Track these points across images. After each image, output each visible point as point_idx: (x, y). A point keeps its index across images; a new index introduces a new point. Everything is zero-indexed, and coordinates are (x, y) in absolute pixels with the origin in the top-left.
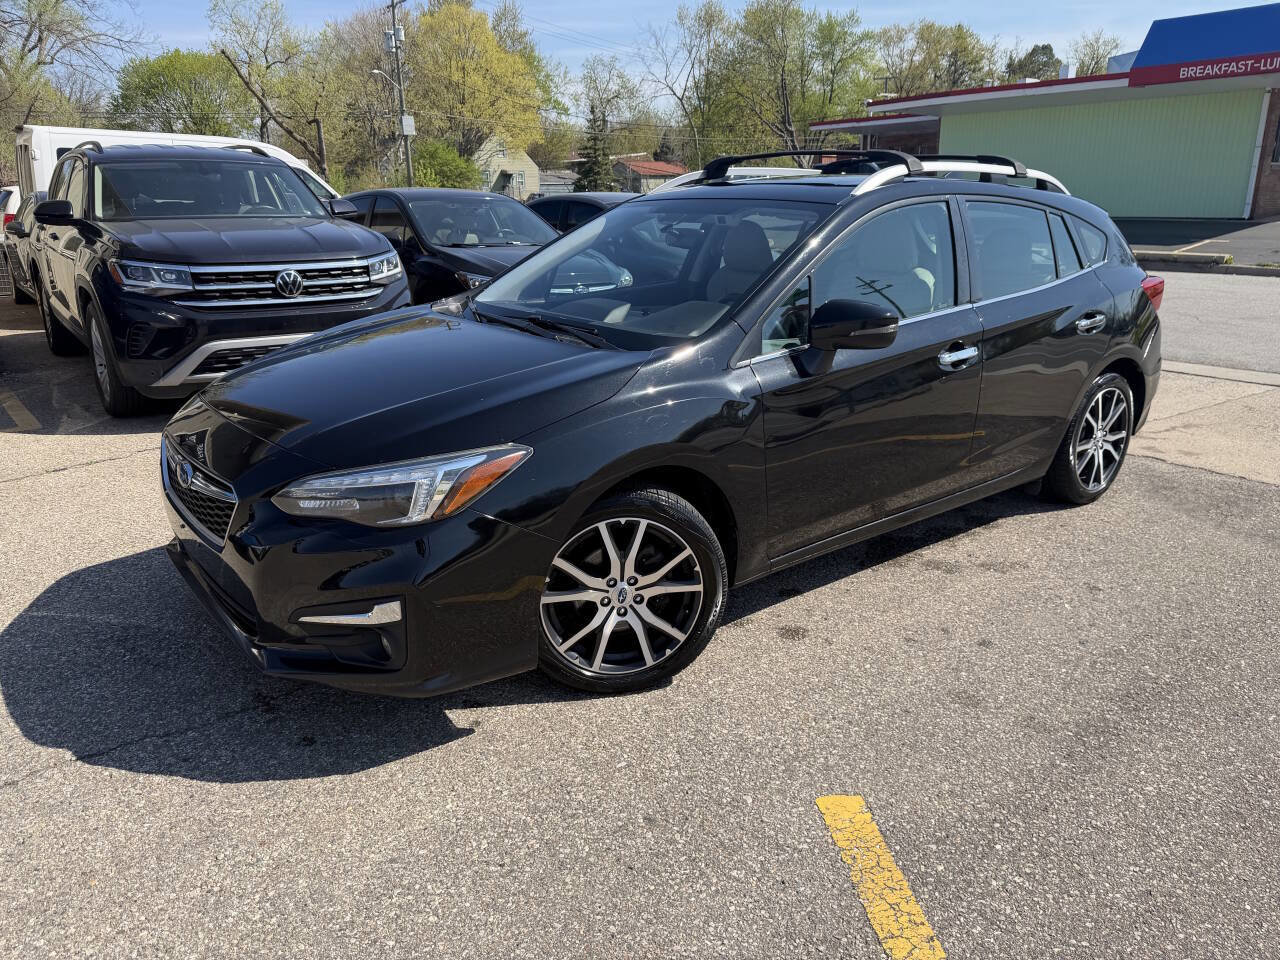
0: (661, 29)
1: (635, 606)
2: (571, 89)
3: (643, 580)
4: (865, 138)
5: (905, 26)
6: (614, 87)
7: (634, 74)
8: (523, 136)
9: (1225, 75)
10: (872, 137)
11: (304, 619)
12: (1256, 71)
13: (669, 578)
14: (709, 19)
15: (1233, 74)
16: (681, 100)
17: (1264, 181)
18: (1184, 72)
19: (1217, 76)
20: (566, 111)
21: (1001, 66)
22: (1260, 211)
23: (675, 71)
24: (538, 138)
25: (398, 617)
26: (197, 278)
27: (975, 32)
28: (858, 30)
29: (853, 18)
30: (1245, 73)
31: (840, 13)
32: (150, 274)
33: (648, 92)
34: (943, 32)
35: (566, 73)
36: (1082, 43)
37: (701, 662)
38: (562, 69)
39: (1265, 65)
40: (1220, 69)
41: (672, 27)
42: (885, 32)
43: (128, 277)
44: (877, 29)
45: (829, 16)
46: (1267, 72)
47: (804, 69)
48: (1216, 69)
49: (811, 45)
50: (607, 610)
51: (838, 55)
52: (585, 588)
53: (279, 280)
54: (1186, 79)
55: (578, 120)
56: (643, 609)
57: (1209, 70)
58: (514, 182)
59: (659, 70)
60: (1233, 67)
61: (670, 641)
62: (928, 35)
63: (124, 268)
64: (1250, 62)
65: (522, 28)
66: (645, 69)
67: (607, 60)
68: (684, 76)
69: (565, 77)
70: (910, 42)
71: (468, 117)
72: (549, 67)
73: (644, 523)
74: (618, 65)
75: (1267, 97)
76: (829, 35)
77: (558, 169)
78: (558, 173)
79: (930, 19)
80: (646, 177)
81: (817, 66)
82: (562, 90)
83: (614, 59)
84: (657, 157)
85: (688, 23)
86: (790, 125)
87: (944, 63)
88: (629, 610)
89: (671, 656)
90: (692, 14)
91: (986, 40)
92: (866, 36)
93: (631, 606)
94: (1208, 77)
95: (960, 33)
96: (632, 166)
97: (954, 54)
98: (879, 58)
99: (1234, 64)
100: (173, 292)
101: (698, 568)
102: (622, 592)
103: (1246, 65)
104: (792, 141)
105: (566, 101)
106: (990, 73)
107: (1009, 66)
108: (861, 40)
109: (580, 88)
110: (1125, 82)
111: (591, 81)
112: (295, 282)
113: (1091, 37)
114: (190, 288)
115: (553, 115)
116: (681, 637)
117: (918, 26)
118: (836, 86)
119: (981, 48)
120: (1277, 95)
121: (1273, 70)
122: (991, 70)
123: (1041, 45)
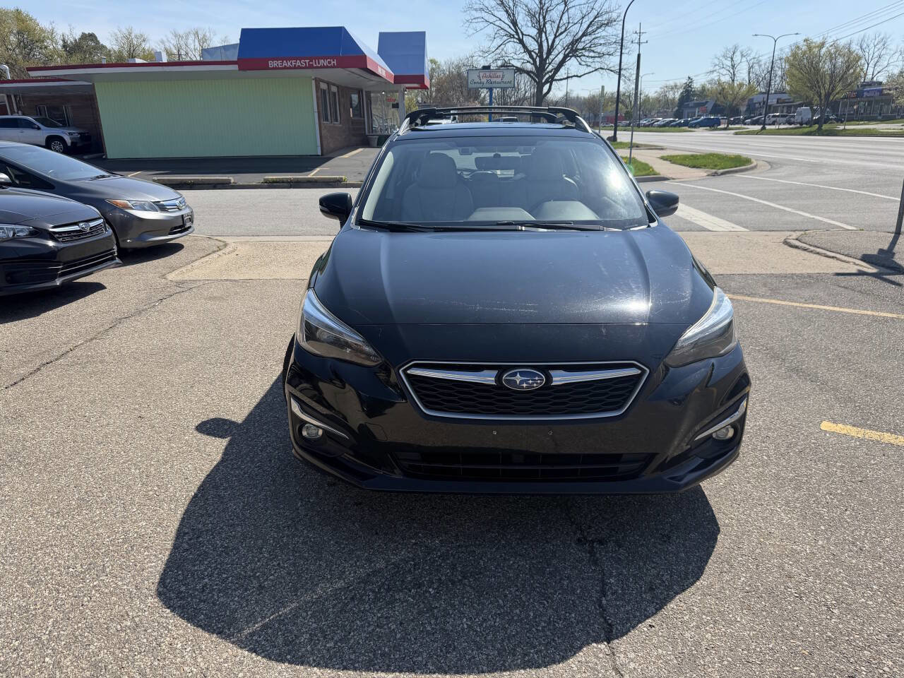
4: (9, 97)
9: (295, 68)
10: (15, 96)
12: (311, 67)
15: (299, 68)
18: (272, 64)
19: (290, 68)
21: (59, 46)
30: (305, 67)
34: (6, 14)
36: (120, 35)
39: (315, 63)
40: (291, 64)
46: (316, 67)
48: (289, 64)
54: (273, 68)
57: (285, 64)
60: (298, 63)
64: (307, 61)
75: (313, 82)
87: (13, 39)
94: (285, 68)
95: (20, 16)
97: (19, 33)
99: (298, 61)
103: (305, 63)
106: (53, 50)
107: (65, 46)
110: (235, 67)
113: (124, 31)
119: (42, 30)
120: (318, 81)
121: (321, 67)
122: (54, 48)
123: (87, 33)
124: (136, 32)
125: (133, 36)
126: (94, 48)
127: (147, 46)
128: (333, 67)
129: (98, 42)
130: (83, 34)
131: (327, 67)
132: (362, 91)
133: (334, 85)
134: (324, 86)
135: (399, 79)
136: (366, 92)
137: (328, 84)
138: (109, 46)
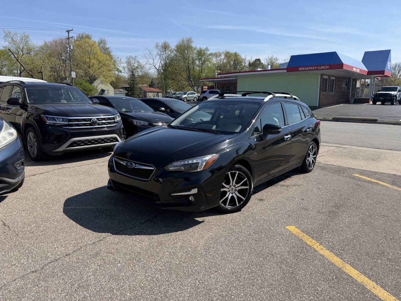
0: (151, 49)
1: (235, 192)
2: (122, 65)
3: (237, 186)
4: (215, 83)
5: (221, 52)
6: (136, 65)
7: (143, 62)
8: (109, 79)
9: (310, 70)
10: (217, 83)
11: (172, 195)
12: (317, 69)
13: (242, 185)
14: (165, 47)
15: (312, 70)
16: (158, 70)
17: (321, 97)
18: (300, 69)
19: (308, 70)
20: (121, 72)
21: (247, 64)
22: (320, 105)
23: (156, 61)
24: (114, 79)
25: (197, 192)
26: (70, 120)
27: (240, 55)
28: (209, 53)
29: (207, 49)
30: (314, 70)
31: (203, 47)
32: (55, 119)
33: (148, 67)
34: (231, 54)
35: (120, 60)
36: (268, 59)
37: (248, 204)
38: (119, 59)
39: (319, 68)
40: (309, 68)
41: (154, 49)
42: (216, 53)
43: (48, 120)
44: (213, 52)
45: (200, 48)
46: (320, 70)
47: (193, 62)
48: (308, 68)
49: (195, 56)
50: (229, 193)
51: (203, 59)
52: (225, 187)
53: (92, 121)
54: (301, 71)
55: (125, 75)
56: (236, 192)
57: (306, 69)
58: (106, 92)
59: (151, 61)
60: (312, 68)
61: (242, 200)
62: (228, 55)
63: (47, 118)
64: (315, 67)
65: (107, 46)
66: (146, 60)
67: (133, 57)
68: (158, 63)
69: (120, 61)
70: (223, 57)
71: (92, 72)
72: (115, 58)
73: (238, 172)
74: (137, 59)
75: (320, 75)
76: (201, 53)
77: (118, 89)
78: (119, 90)
79: (228, 50)
80: (148, 92)
81: (197, 62)
82: (119, 65)
83: (136, 57)
84: (150, 86)
85: (159, 48)
86: (191, 79)
87: (232, 63)
88: (234, 193)
89: (242, 204)
90: (160, 45)
91: (243, 56)
92: (211, 54)
93: (234, 192)
94: (306, 70)
95: (236, 55)
96: (144, 89)
97: (235, 60)
98: (214, 60)
100: (63, 124)
101: (248, 183)
102: (232, 189)
103: (315, 68)
104: (192, 83)
105: (121, 69)
106: (245, 66)
107: (249, 64)
108: (209, 55)
109: (125, 65)
110: (285, 71)
111: (129, 63)
112: (96, 121)
113: (270, 57)
114: (67, 123)
115: (117, 72)
116: (244, 199)
117: (225, 52)
118: (203, 68)
119: (242, 59)
120: (322, 75)
121: (321, 69)
122: (245, 65)
123: (257, 59)
124: (274, 57)
125: (273, 58)
126: (259, 64)
127: (277, 62)
128: (327, 69)
129: (261, 62)
130: (256, 59)
131: (324, 69)
132: (351, 79)
133: (333, 76)
134: (325, 77)
135: (369, 73)
136: (353, 79)
137: (329, 76)
138: (264, 63)
